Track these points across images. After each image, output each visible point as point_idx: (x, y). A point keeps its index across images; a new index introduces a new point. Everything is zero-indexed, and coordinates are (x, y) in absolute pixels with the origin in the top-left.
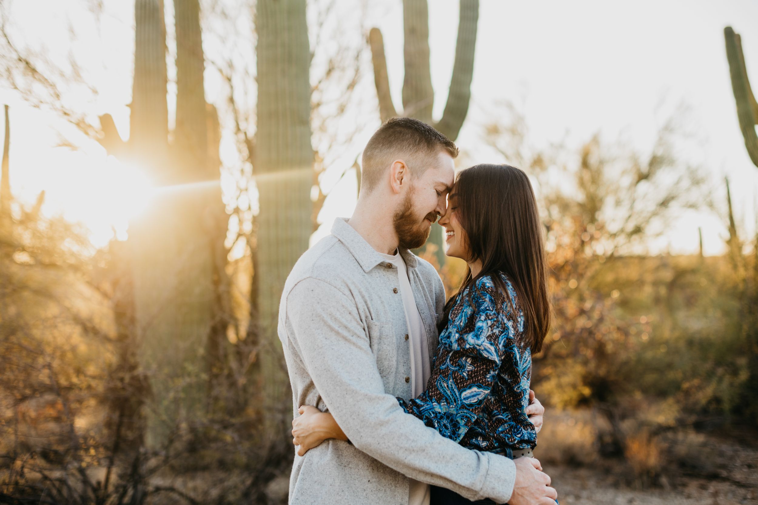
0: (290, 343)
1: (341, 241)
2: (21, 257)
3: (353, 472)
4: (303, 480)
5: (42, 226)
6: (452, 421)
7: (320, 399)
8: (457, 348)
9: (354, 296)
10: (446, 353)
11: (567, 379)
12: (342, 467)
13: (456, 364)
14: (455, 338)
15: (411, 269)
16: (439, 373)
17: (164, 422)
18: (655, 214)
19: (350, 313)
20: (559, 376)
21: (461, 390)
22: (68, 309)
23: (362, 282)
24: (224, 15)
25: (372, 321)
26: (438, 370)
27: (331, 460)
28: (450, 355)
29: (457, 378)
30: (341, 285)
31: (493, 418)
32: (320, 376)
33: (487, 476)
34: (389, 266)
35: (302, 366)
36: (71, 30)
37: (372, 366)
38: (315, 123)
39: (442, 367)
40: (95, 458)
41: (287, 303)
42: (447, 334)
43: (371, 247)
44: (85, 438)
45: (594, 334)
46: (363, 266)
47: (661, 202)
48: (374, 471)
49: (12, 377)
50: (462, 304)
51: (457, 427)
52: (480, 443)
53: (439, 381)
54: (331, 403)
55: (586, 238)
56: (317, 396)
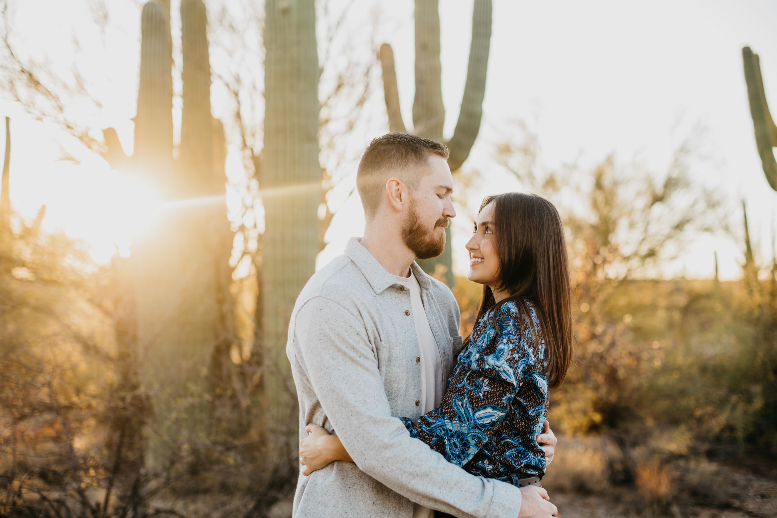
0: (297, 362)
1: (353, 262)
2: (21, 273)
3: (358, 494)
4: (307, 500)
5: (43, 241)
6: (462, 440)
7: (326, 419)
8: (476, 368)
9: (363, 316)
10: (464, 372)
11: (577, 405)
12: (347, 488)
13: (472, 383)
14: (475, 358)
15: (424, 291)
16: (454, 392)
17: (165, 443)
18: (669, 237)
19: (358, 334)
20: (569, 402)
21: (475, 410)
22: (68, 327)
23: (372, 303)
24: (232, 28)
25: (381, 342)
26: (453, 388)
27: (335, 481)
28: (468, 374)
29: (473, 398)
30: (350, 306)
31: (502, 441)
32: (325, 396)
33: (492, 504)
34: (401, 288)
35: (309, 385)
36: (76, 42)
37: (378, 388)
38: (323, 140)
39: (458, 385)
40: (94, 478)
41: (296, 322)
42: (467, 353)
43: (383, 269)
44: (85, 458)
45: (606, 359)
46: (375, 287)
47: (676, 225)
48: (379, 493)
49: (11, 395)
50: (486, 326)
51: (467, 446)
52: (486, 466)
53: (454, 399)
54: (336, 425)
55: (599, 261)
56: (324, 415)
